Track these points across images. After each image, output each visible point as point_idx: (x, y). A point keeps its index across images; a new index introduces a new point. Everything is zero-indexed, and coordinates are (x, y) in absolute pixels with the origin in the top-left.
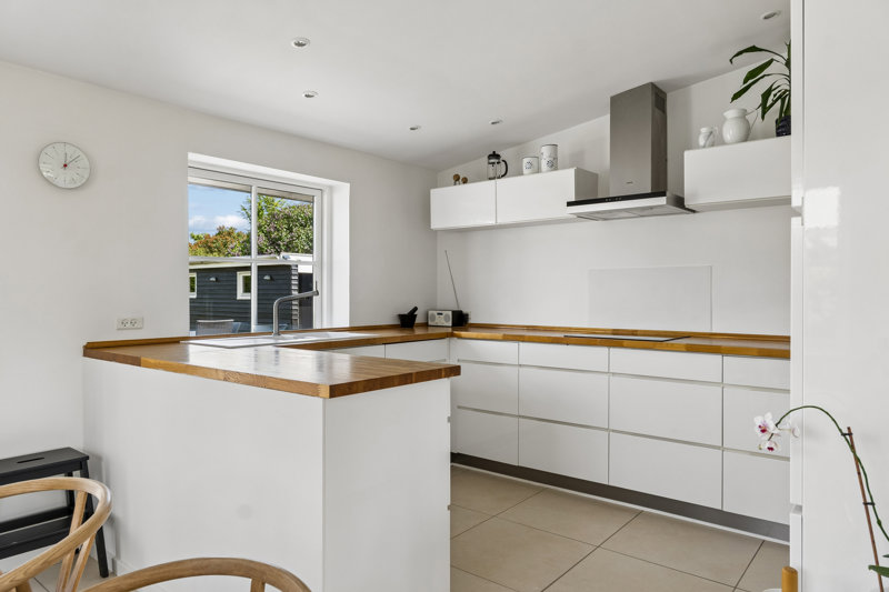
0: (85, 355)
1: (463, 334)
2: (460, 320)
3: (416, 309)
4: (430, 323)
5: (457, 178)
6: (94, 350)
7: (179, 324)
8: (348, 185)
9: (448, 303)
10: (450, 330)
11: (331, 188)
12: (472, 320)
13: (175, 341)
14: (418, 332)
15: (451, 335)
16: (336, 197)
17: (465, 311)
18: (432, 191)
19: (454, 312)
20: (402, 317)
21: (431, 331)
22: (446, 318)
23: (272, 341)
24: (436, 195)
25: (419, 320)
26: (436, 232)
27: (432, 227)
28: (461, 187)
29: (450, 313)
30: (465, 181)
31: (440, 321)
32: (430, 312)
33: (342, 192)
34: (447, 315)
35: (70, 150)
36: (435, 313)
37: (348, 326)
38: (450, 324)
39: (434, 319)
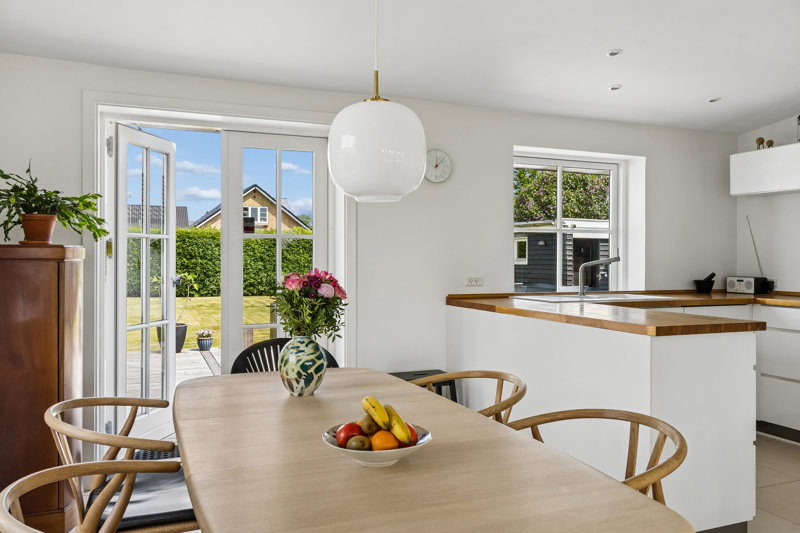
0: (448, 303)
1: (768, 300)
2: (764, 288)
3: (713, 275)
4: (729, 290)
5: (760, 141)
6: (453, 300)
7: (508, 284)
8: (644, 158)
9: (749, 268)
10: (752, 297)
11: (626, 161)
12: (778, 288)
13: (505, 296)
14: (715, 297)
15: (755, 302)
16: (632, 170)
17: (770, 278)
18: (733, 158)
19: (756, 279)
20: (697, 283)
21: (729, 297)
22: (748, 285)
23: (578, 299)
24: (736, 161)
25: (716, 286)
26: (735, 198)
27: (731, 193)
28: (766, 152)
29: (752, 280)
30: (770, 144)
31: (741, 288)
32: (729, 279)
33: (638, 167)
34: (749, 282)
35: (439, 154)
36: (735, 279)
37: (643, 289)
38: (752, 291)
39: (733, 285)
